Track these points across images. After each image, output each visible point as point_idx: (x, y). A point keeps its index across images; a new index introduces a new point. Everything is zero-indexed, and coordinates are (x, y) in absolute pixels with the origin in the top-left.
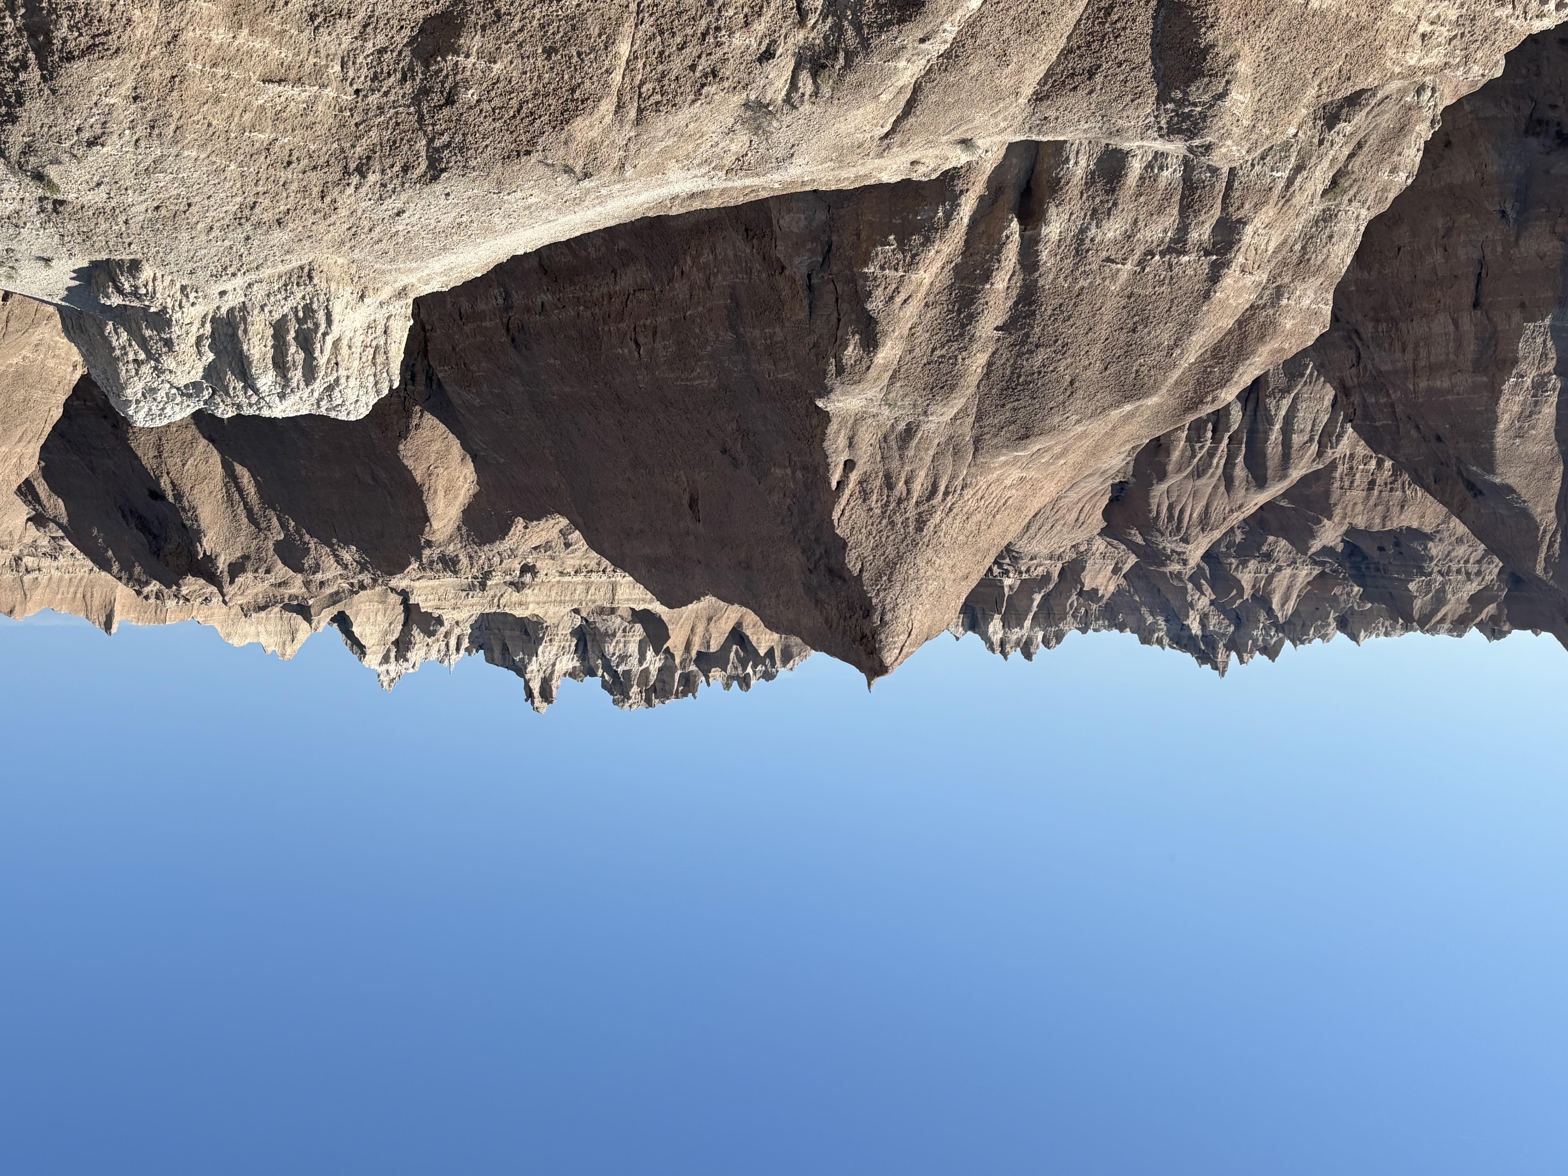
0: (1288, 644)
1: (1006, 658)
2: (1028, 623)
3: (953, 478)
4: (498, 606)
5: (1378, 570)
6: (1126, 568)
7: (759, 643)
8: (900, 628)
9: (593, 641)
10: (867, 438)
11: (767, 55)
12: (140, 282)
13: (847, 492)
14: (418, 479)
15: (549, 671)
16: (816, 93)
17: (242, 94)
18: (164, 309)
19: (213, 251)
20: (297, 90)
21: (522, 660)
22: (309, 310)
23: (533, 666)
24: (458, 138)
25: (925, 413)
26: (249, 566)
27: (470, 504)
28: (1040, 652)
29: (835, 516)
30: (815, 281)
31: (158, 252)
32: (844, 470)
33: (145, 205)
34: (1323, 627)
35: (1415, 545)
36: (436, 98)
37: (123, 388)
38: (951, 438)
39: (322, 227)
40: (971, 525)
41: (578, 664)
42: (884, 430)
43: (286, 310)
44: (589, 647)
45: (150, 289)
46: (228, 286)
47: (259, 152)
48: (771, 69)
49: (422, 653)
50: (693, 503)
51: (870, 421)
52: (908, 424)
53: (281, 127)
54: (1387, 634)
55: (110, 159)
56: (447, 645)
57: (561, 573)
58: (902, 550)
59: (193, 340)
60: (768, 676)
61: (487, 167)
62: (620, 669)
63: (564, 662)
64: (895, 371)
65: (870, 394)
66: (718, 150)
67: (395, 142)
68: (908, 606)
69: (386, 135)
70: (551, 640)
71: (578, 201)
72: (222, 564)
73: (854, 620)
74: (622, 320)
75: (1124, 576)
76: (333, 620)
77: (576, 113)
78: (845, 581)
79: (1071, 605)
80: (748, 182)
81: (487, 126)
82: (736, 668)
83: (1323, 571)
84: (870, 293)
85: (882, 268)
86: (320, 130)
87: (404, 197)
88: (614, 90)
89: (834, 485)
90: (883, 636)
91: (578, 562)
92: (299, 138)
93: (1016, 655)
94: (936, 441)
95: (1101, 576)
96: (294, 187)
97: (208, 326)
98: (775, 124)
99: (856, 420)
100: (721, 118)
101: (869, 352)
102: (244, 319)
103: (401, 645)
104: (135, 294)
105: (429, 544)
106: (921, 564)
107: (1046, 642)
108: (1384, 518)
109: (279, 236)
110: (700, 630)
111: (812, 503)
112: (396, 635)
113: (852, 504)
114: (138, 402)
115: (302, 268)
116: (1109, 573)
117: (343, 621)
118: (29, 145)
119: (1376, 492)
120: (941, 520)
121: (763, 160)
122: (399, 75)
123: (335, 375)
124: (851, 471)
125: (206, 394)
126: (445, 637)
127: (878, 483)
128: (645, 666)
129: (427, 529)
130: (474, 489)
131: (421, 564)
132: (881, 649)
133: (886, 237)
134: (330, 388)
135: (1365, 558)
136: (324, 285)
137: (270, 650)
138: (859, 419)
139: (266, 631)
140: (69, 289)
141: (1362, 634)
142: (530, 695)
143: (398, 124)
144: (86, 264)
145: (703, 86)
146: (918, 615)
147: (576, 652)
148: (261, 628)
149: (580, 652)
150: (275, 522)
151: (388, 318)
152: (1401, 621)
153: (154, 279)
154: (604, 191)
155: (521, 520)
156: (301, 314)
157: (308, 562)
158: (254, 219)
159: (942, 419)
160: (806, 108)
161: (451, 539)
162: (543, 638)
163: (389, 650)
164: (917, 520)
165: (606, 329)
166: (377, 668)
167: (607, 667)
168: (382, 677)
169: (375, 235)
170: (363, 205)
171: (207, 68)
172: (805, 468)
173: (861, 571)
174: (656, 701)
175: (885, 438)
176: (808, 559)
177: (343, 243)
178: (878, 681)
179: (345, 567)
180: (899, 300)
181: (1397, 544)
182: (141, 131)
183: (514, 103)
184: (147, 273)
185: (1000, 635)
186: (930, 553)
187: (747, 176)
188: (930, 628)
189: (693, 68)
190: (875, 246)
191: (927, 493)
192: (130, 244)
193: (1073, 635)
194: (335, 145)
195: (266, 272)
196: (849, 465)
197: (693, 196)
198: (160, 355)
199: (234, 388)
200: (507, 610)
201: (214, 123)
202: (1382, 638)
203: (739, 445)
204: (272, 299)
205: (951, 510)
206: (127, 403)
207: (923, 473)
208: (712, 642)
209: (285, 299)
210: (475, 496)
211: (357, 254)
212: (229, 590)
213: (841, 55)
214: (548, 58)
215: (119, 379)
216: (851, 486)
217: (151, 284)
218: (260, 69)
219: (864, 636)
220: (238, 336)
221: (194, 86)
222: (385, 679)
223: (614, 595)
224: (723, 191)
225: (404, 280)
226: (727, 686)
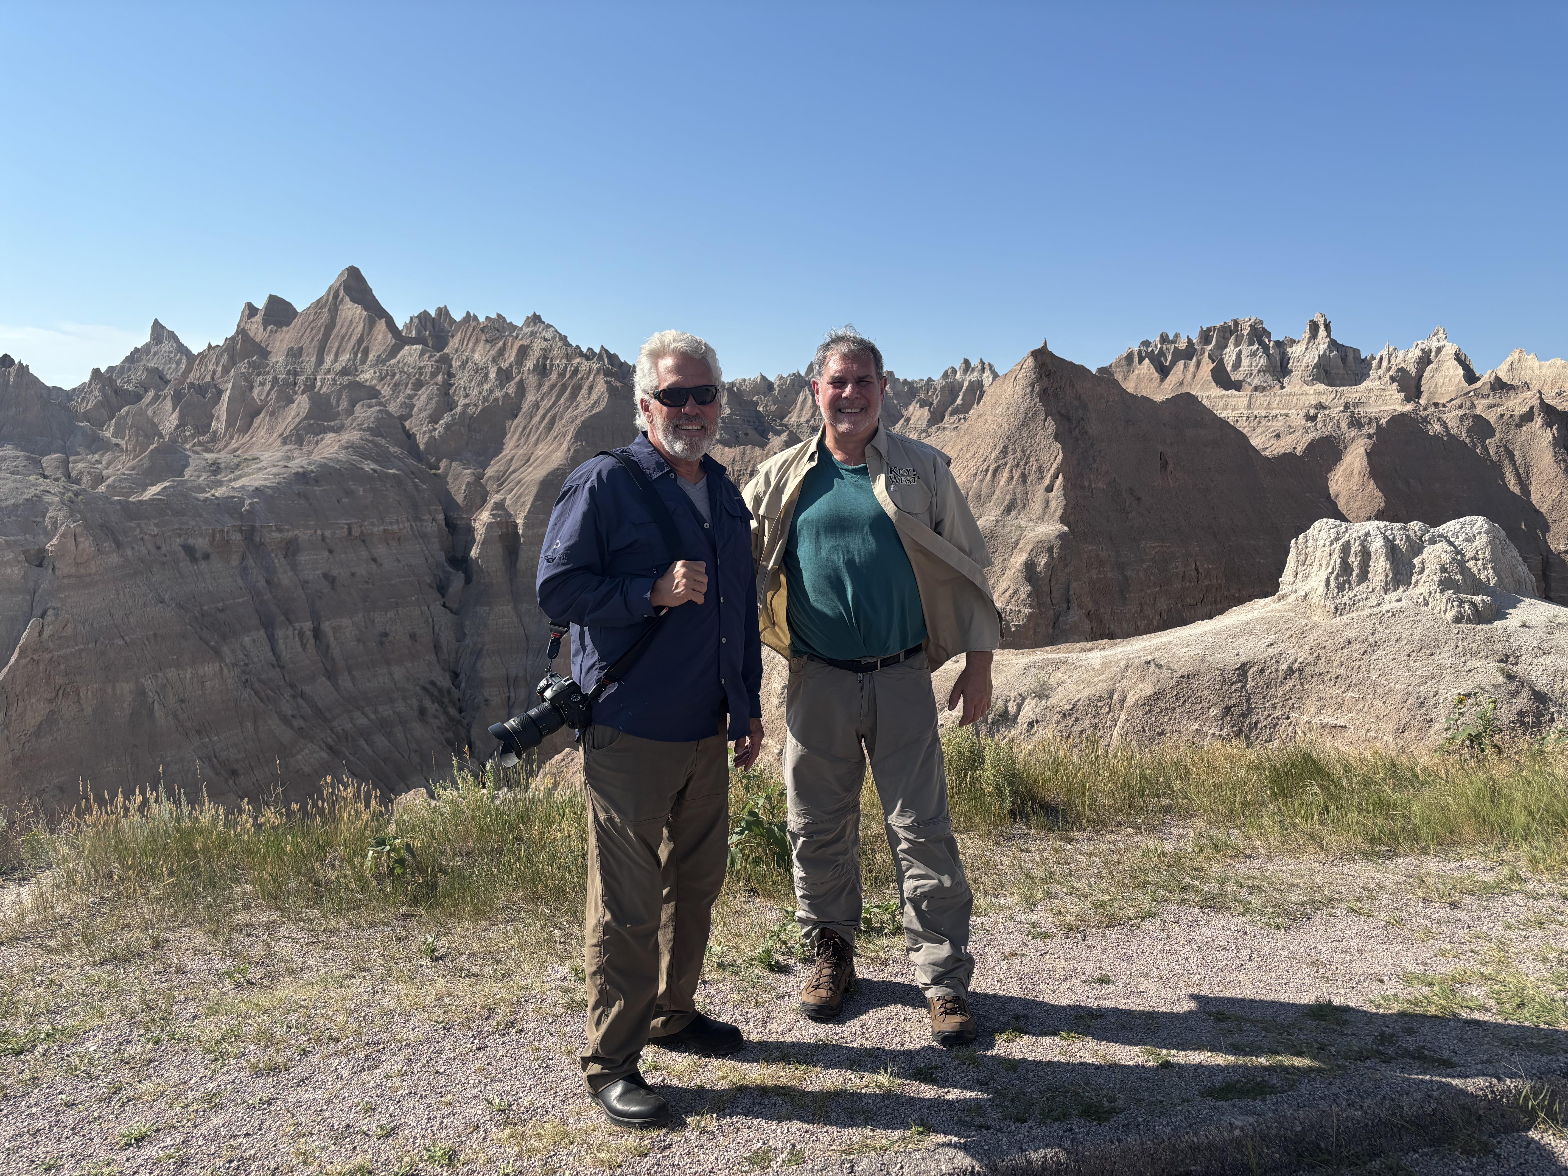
0: (803, 373)
1: (981, 360)
2: (966, 384)
3: (982, 481)
4: (1337, 391)
5: (748, 421)
6: (901, 422)
7: (1149, 367)
8: (1021, 382)
9: (1275, 367)
10: (1036, 506)
11: (1031, 724)
12: (1457, 609)
13: (1052, 472)
14: (1372, 482)
15: (1311, 344)
16: (1007, 701)
17: (1361, 720)
18: (1442, 592)
19: (1399, 626)
20: (1326, 721)
21: (1331, 352)
22: (1341, 588)
23: (1323, 347)
24: (1225, 687)
25: (997, 521)
26: (1517, 419)
27: (1335, 464)
28: (958, 365)
29: (1061, 456)
30: (1065, 606)
31: (1439, 628)
32: (1053, 486)
33: (1441, 657)
34: (782, 385)
35: (727, 437)
36: (1236, 711)
37: (1489, 542)
38: (982, 506)
39: (1323, 638)
40: (973, 450)
41: (1288, 349)
42: (1025, 512)
43: (1357, 589)
44: (1279, 362)
45: (1450, 605)
46: (1394, 604)
47: (1356, 685)
48: (1032, 716)
49: (1410, 355)
50: (1165, 465)
51: (1034, 517)
52: (1009, 515)
53: (1339, 700)
54: (744, 380)
55: (1457, 685)
56: (1389, 361)
57: (1287, 415)
58: (1017, 434)
59: (1426, 572)
60: (1146, 343)
61: (1209, 670)
62: (1256, 346)
63: (1299, 350)
64: (1015, 548)
65: (1032, 534)
66: (1070, 674)
67: (1267, 687)
68: (1016, 397)
69: (1272, 692)
70: (1308, 366)
71: (1158, 648)
72: (1539, 421)
73: (1054, 386)
74: (1207, 586)
75: (903, 416)
76: (1478, 379)
77: (1150, 698)
78: (1059, 413)
79: (937, 396)
80: (1056, 656)
81: (1206, 693)
82: (1167, 349)
83: (781, 420)
84: (1028, 596)
85: (1020, 611)
86: (1315, 696)
87: (1266, 655)
88: (1125, 710)
89: (1060, 476)
90: (1033, 376)
91: (1274, 424)
92: (1329, 692)
93: (974, 362)
94: (991, 503)
95: (918, 417)
96: (1336, 663)
97: (1414, 580)
98: (1032, 687)
99: (1043, 518)
100: (1064, 691)
101: (1031, 560)
102: (1387, 584)
103: (1426, 360)
104: (1461, 602)
105: (1370, 436)
106: (1005, 425)
107: (954, 371)
108: (744, 453)
109: (1351, 634)
110: (1189, 376)
111: (1079, 464)
112: (1429, 368)
113: (1049, 464)
114: (1480, 533)
115: (1341, 614)
116: (913, 418)
117: (1471, 377)
118: (1513, 697)
119: (749, 469)
120: (991, 453)
121: (1042, 668)
122: (1259, 726)
123: (1333, 547)
124: (1048, 485)
125: (1427, 537)
126: (1390, 368)
127: (1031, 478)
128: (1237, 349)
129: (1370, 447)
130: (1331, 475)
131: (1378, 422)
132: (1035, 368)
133: (1017, 630)
134: (1337, 539)
135: (756, 429)
136: (1328, 604)
137: (1532, 356)
138: (1041, 518)
139: (1533, 371)
140: (1515, 607)
141: (759, 380)
142: (1327, 327)
143: (1264, 698)
144: (1496, 623)
145: (1072, 709)
146: (1010, 391)
147: (1289, 359)
148: (1537, 372)
149: (1286, 358)
150: (1492, 452)
151: (1294, 582)
152: (735, 389)
153: (1446, 611)
154: (1141, 653)
155: (1298, 454)
156: (1347, 586)
157: (1469, 423)
158: (1366, 645)
159: (987, 518)
160: (1013, 694)
161: (1353, 440)
162: (1313, 368)
163: (1436, 357)
164: (1007, 453)
165: (1219, 581)
166: (1447, 344)
167: (1266, 348)
168: (1444, 336)
169: (1289, 633)
170: (1293, 651)
171: (1380, 736)
172: (1082, 487)
173: (1045, 420)
174: (1231, 324)
175: (1024, 506)
176: (1083, 428)
177: (1311, 629)
178: (1039, 346)
179: (1439, 419)
180: (1010, 592)
181: (737, 437)
182: (1431, 702)
183: (1187, 706)
184: (1450, 615)
185: (985, 375)
186: (999, 432)
187: (1055, 659)
188: (1004, 382)
189: (1077, 720)
190: (1024, 625)
191: (999, 471)
192: (1458, 633)
193: (937, 377)
194: (1306, 687)
195: (1366, 612)
196: (1049, 489)
197: (1091, 650)
198: (1451, 562)
199: (1401, 540)
200: (1330, 389)
201: (1381, 704)
202: (747, 378)
203: (1127, 503)
204: (1365, 596)
205: (985, 460)
206: (1487, 532)
207: (1002, 483)
208: (1182, 367)
209: (1356, 596)
210: (1331, 470)
211: (1304, 622)
212: (1535, 402)
213: (989, 721)
214: (1163, 731)
215: (1492, 548)
216: (1049, 476)
217: (1449, 608)
218: (1348, 734)
219: (1048, 376)
220: (1393, 573)
221: (1391, 727)
222: (1441, 335)
223: (1250, 400)
224: (1072, 651)
225: (1278, 606)
226: (1177, 336)
